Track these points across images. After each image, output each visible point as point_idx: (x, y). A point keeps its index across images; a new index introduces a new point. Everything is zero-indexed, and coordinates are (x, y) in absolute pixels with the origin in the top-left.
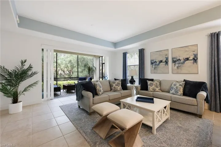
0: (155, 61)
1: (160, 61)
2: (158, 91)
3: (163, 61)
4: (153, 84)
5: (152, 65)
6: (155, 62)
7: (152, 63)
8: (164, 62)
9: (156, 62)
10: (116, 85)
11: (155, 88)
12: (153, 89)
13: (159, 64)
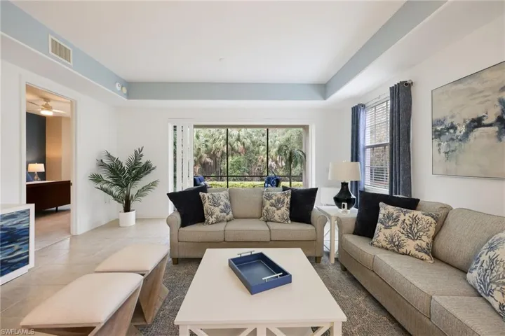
0: (448, 123)
1: (473, 121)
2: (414, 252)
3: (485, 122)
4: (396, 219)
5: (436, 143)
6: (448, 129)
7: (437, 134)
8: (490, 125)
9: (453, 127)
10: (272, 205)
11: (403, 237)
12: (392, 242)
13: (466, 135)
